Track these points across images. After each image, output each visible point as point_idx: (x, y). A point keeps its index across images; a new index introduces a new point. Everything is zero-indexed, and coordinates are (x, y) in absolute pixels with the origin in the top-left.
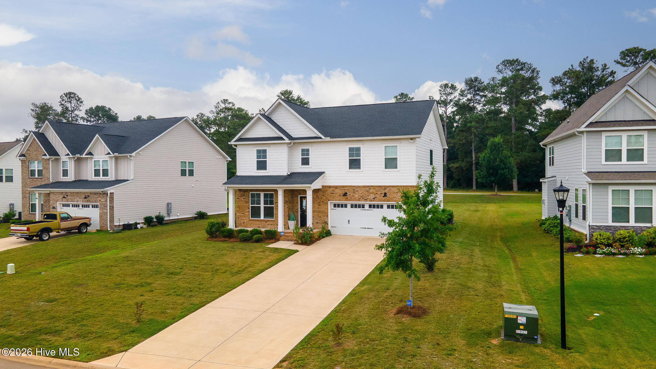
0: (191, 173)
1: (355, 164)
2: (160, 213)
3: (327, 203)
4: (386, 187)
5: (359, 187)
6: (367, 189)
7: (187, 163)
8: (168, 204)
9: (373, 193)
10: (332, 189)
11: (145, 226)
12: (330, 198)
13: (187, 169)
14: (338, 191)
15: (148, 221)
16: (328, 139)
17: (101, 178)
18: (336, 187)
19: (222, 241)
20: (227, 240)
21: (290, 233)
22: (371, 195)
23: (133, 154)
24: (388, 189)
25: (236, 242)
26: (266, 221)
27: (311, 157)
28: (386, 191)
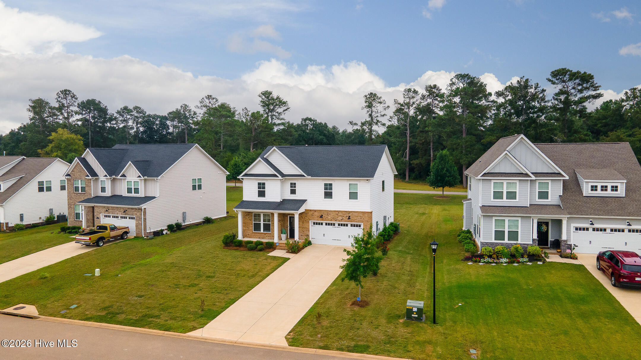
0: (200, 187)
1: (328, 195)
2: (178, 220)
3: (309, 222)
4: (350, 212)
5: (331, 211)
6: (337, 213)
7: (197, 180)
8: (184, 214)
9: (341, 216)
10: (312, 212)
11: (169, 232)
12: (310, 219)
13: (197, 184)
14: (316, 213)
15: (170, 228)
16: (310, 177)
17: (133, 195)
18: (315, 211)
19: (235, 250)
20: (238, 249)
21: (283, 244)
22: (340, 217)
23: (159, 178)
24: (351, 213)
25: (245, 250)
26: (265, 234)
27: (297, 189)
28: (350, 215)
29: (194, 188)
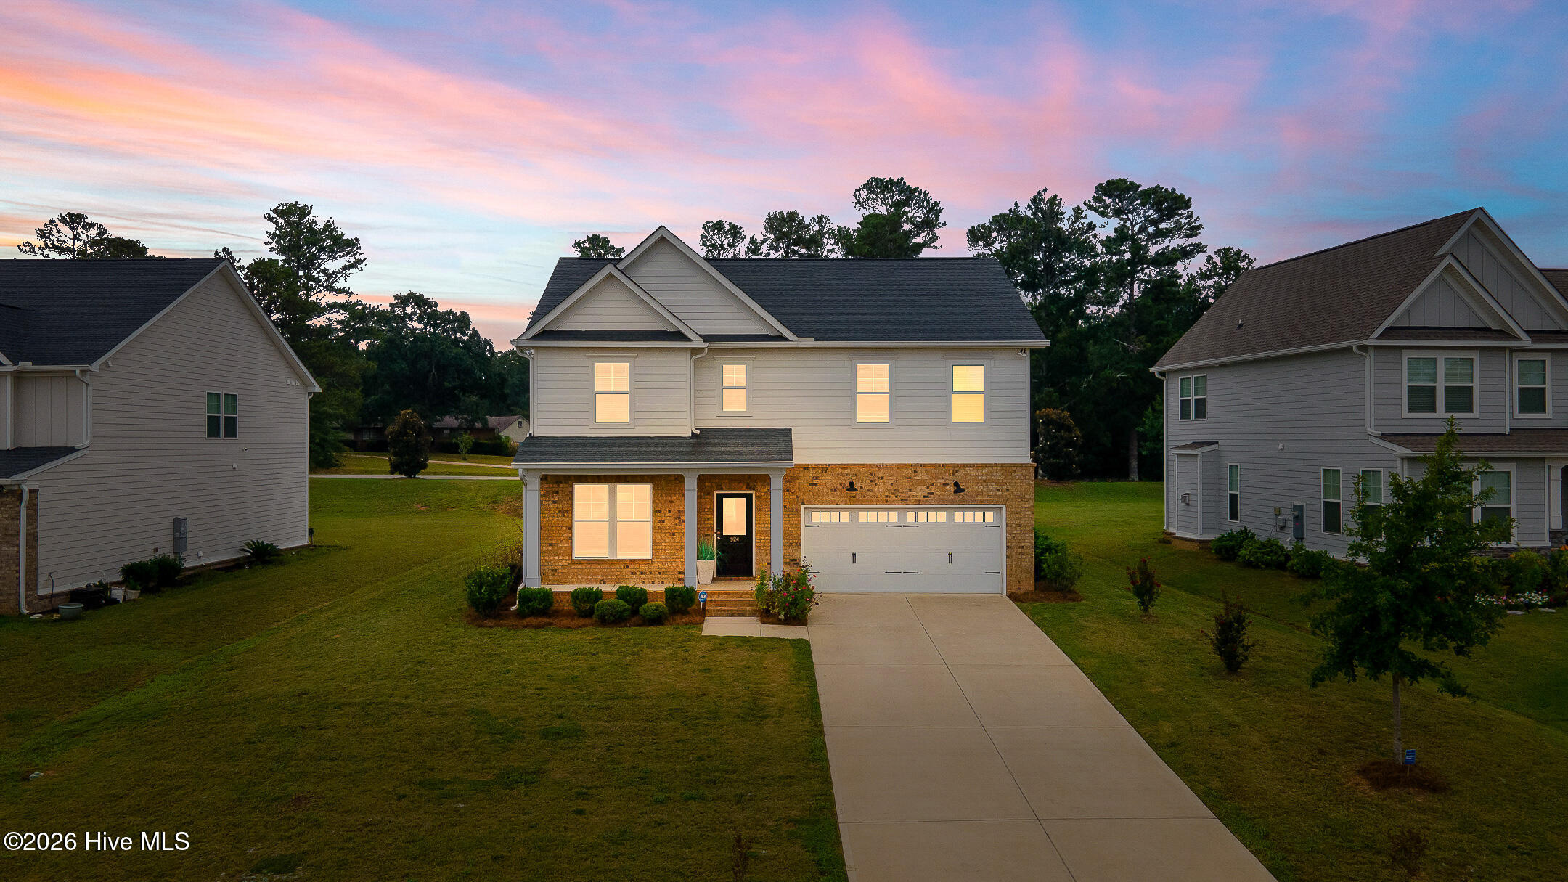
0: (231, 430)
2: (156, 550)
3: (798, 511)
4: (956, 468)
5: (887, 467)
6: (909, 472)
7: (222, 398)
8: (179, 524)
9: (923, 482)
10: (811, 474)
11: (133, 594)
12: (806, 498)
13: (222, 415)
14: (828, 478)
16: (809, 342)
18: (824, 468)
19: (537, 627)
20: (550, 624)
22: (920, 488)
23: (95, 367)
24: (962, 472)
25: (584, 626)
26: (627, 564)
27: (753, 388)
28: (959, 477)
29: (213, 428)
